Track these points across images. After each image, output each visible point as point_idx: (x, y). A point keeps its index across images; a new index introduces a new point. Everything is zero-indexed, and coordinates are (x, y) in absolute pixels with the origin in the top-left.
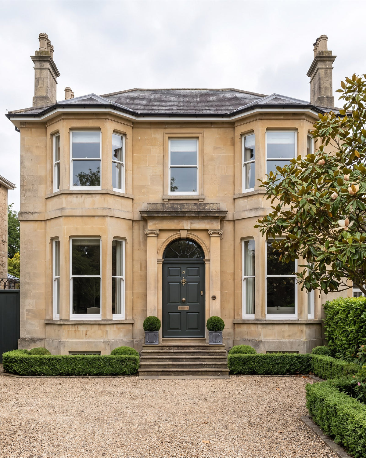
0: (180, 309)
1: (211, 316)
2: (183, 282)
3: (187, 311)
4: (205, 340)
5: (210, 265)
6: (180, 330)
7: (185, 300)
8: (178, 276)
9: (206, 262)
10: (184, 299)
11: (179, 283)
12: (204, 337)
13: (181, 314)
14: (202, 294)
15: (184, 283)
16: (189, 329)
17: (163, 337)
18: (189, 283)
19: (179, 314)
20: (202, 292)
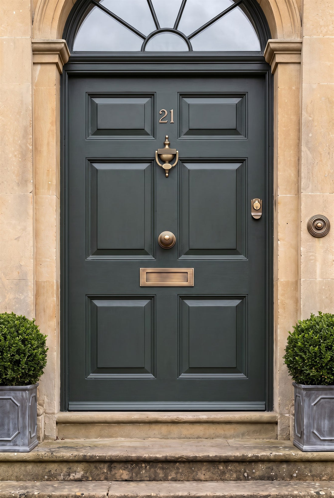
0: (149, 284)
1: (304, 317)
2: (163, 161)
3: (184, 292)
4: (276, 423)
5: (300, 72)
6: (150, 376)
7: (171, 241)
8: (140, 131)
9: (279, 58)
10: (167, 235)
11: (143, 166)
12: (269, 407)
13: (153, 306)
14: (257, 215)
15: (167, 166)
16: (193, 370)
17: (64, 407)
18: (190, 166)
19: (143, 303)
20: (257, 204)
